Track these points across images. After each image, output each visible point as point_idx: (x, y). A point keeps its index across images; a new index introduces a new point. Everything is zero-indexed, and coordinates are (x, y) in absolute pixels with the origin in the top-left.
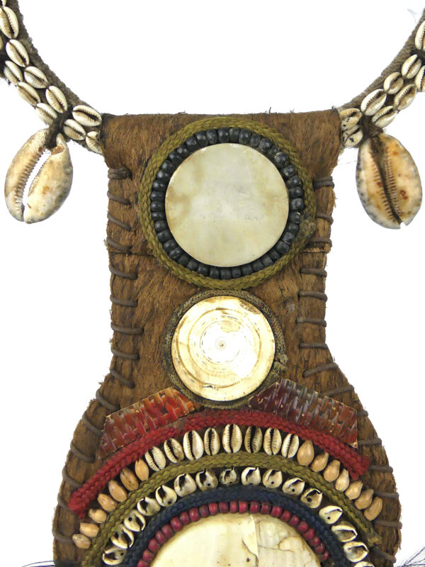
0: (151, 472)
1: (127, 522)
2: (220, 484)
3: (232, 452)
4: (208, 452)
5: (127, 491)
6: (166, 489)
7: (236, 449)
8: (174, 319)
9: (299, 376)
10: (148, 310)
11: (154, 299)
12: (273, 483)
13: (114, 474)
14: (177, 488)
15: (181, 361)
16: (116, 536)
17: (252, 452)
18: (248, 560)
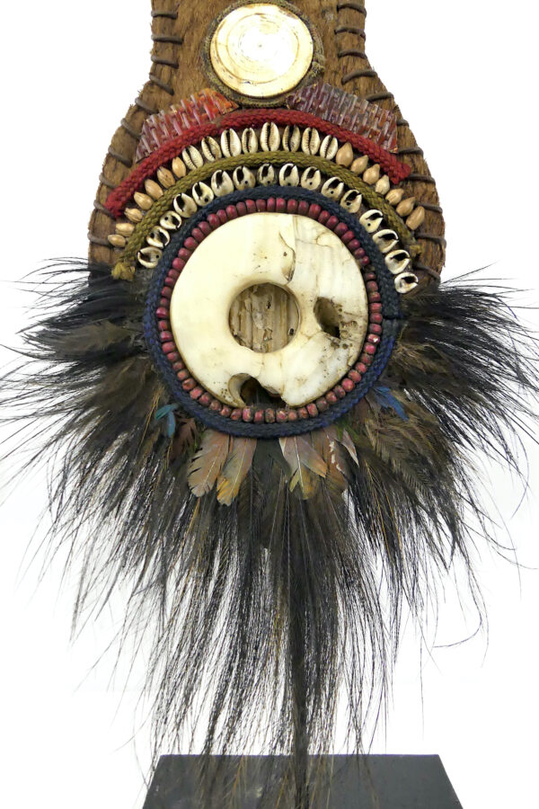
0: (188, 170)
1: (163, 222)
2: (257, 184)
3: (270, 149)
4: (245, 151)
5: (163, 188)
6: (203, 185)
7: (275, 147)
8: (213, 24)
9: (338, 82)
10: (187, 20)
11: (194, 9)
12: (311, 184)
13: (150, 172)
14: (214, 184)
15: (219, 60)
16: (152, 236)
17: (290, 150)
18: (285, 254)
